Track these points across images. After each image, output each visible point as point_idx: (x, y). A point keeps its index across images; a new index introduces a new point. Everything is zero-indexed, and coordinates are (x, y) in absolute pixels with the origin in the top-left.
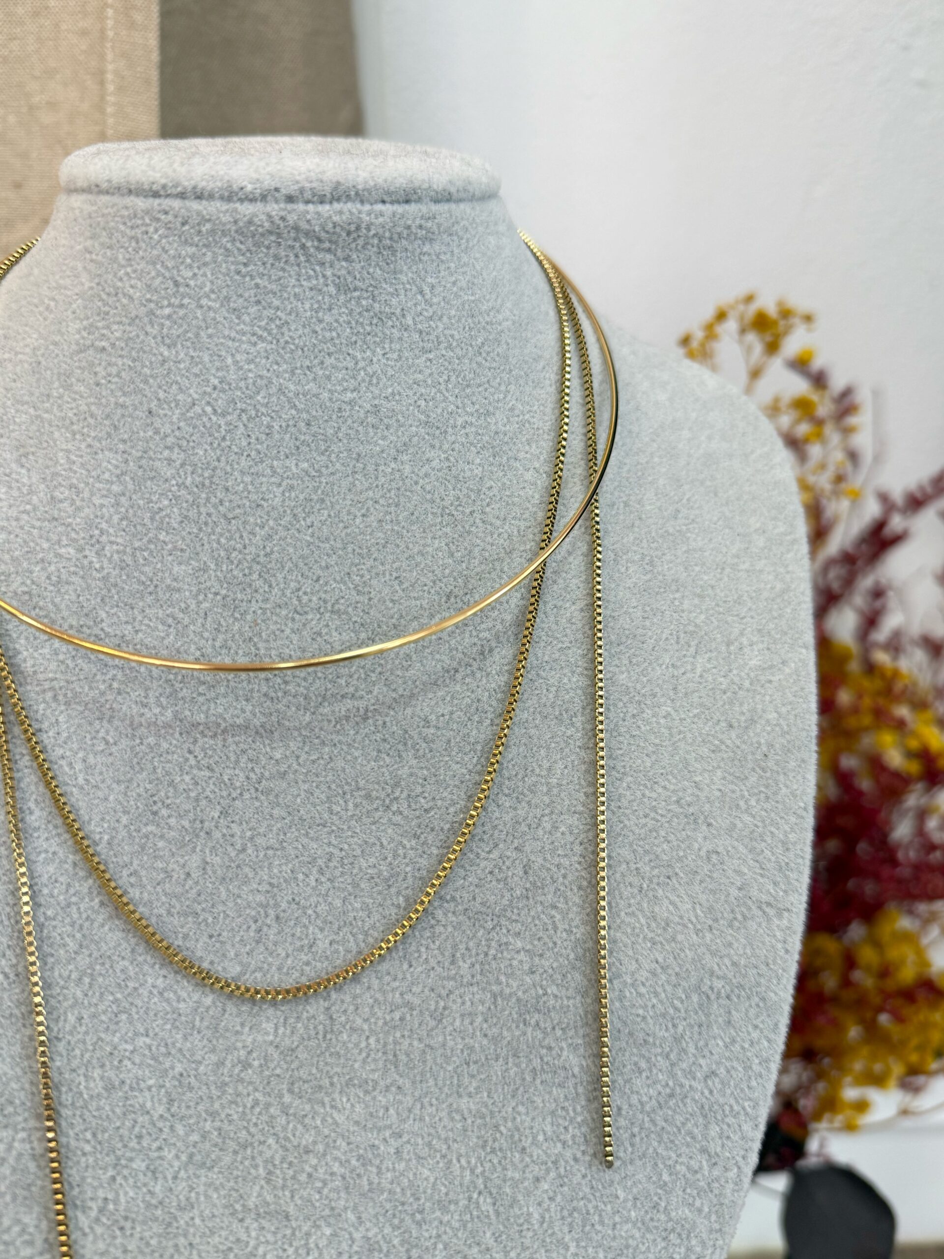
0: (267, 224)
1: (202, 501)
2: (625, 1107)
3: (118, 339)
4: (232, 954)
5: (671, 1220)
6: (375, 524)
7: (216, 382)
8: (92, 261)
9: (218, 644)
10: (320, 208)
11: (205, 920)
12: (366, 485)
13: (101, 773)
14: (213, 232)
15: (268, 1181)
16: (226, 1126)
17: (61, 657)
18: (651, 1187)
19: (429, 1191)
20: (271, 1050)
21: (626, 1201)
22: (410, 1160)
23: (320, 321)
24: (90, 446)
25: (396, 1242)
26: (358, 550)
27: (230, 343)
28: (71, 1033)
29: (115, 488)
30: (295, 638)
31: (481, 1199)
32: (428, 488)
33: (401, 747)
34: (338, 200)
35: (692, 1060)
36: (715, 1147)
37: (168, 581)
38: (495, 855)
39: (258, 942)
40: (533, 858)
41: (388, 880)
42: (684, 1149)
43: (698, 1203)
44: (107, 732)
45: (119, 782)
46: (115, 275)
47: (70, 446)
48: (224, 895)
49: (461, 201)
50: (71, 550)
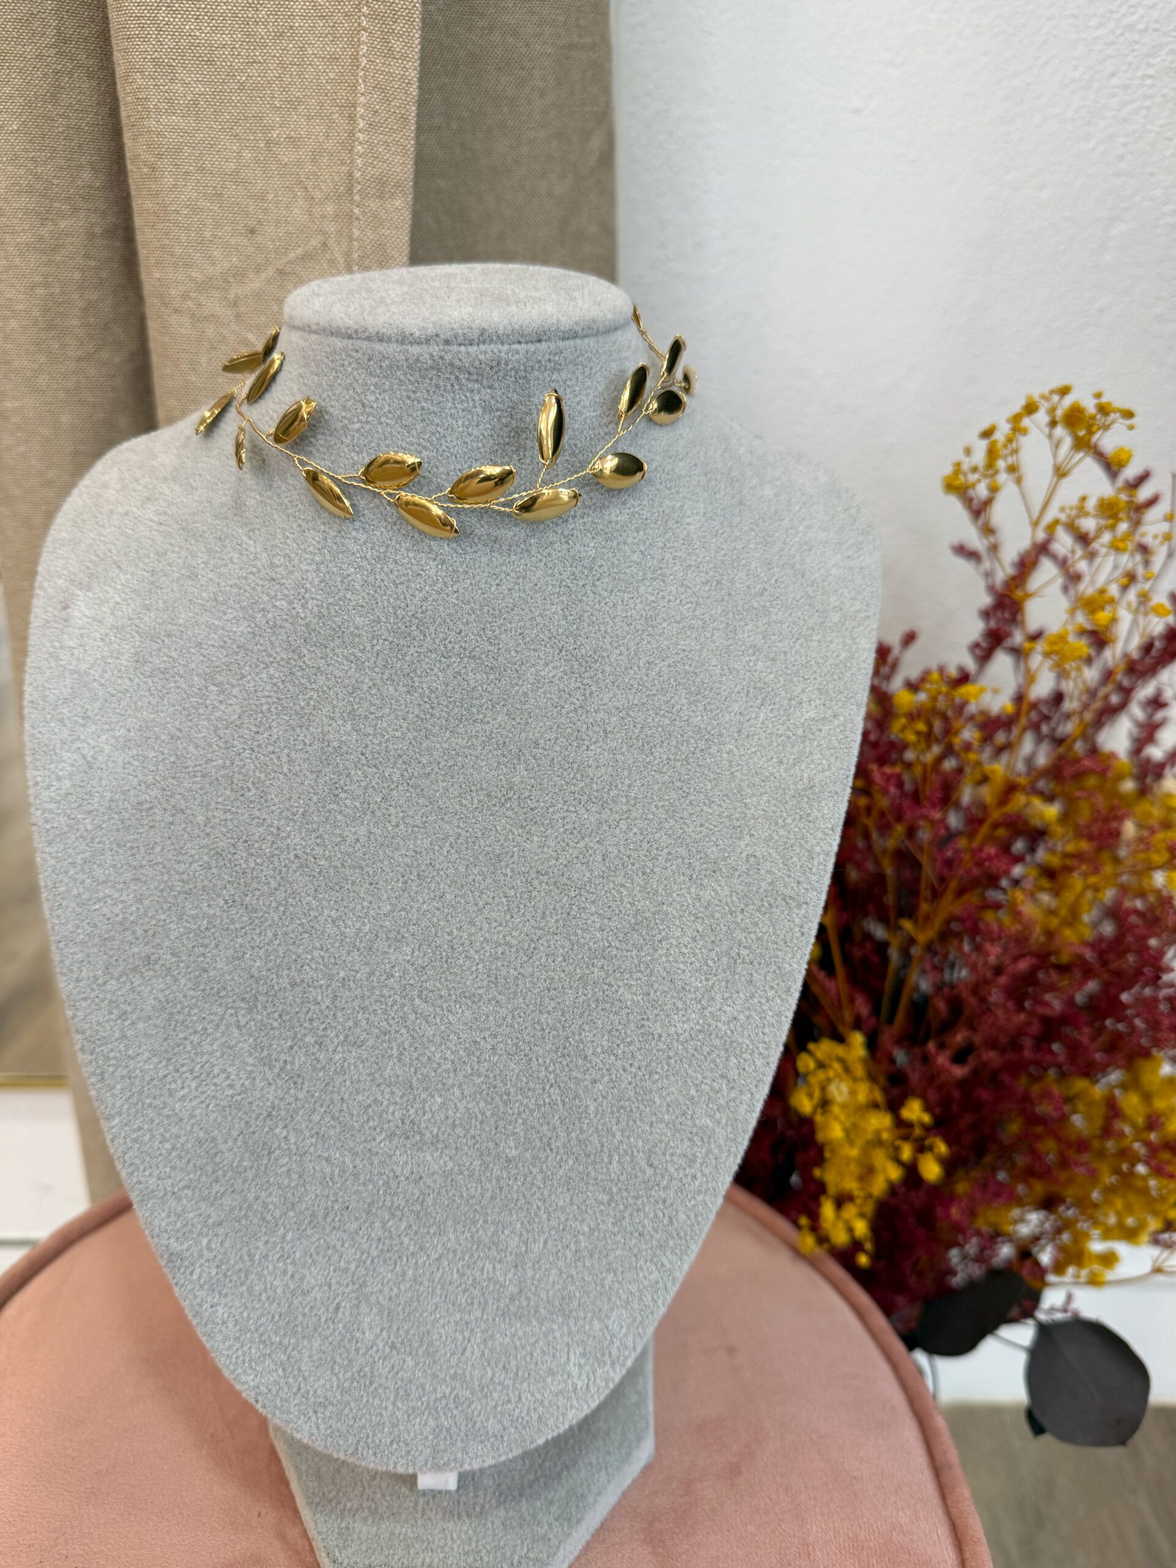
0: (429, 362)
1: (378, 570)
2: (664, 1035)
4: (385, 897)
5: (695, 1125)
9: (385, 677)
10: (470, 349)
11: (368, 873)
12: (501, 561)
13: (300, 766)
14: (390, 366)
15: (400, 1060)
16: (372, 1018)
17: (275, 681)
18: (682, 1098)
19: (514, 1079)
20: (408, 966)
21: (660, 1106)
22: (501, 1055)
23: (470, 435)
24: (300, 526)
25: (488, 1114)
28: (268, 944)
29: (317, 558)
30: (441, 675)
31: (552, 1091)
32: (550, 565)
33: (515, 761)
34: (484, 342)
35: (718, 1007)
36: (733, 1074)
38: (582, 844)
40: (610, 849)
42: (709, 1074)
43: (718, 1116)
44: (305, 736)
45: (312, 772)
47: (285, 526)
48: (381, 857)
49: (586, 336)
50: (284, 603)
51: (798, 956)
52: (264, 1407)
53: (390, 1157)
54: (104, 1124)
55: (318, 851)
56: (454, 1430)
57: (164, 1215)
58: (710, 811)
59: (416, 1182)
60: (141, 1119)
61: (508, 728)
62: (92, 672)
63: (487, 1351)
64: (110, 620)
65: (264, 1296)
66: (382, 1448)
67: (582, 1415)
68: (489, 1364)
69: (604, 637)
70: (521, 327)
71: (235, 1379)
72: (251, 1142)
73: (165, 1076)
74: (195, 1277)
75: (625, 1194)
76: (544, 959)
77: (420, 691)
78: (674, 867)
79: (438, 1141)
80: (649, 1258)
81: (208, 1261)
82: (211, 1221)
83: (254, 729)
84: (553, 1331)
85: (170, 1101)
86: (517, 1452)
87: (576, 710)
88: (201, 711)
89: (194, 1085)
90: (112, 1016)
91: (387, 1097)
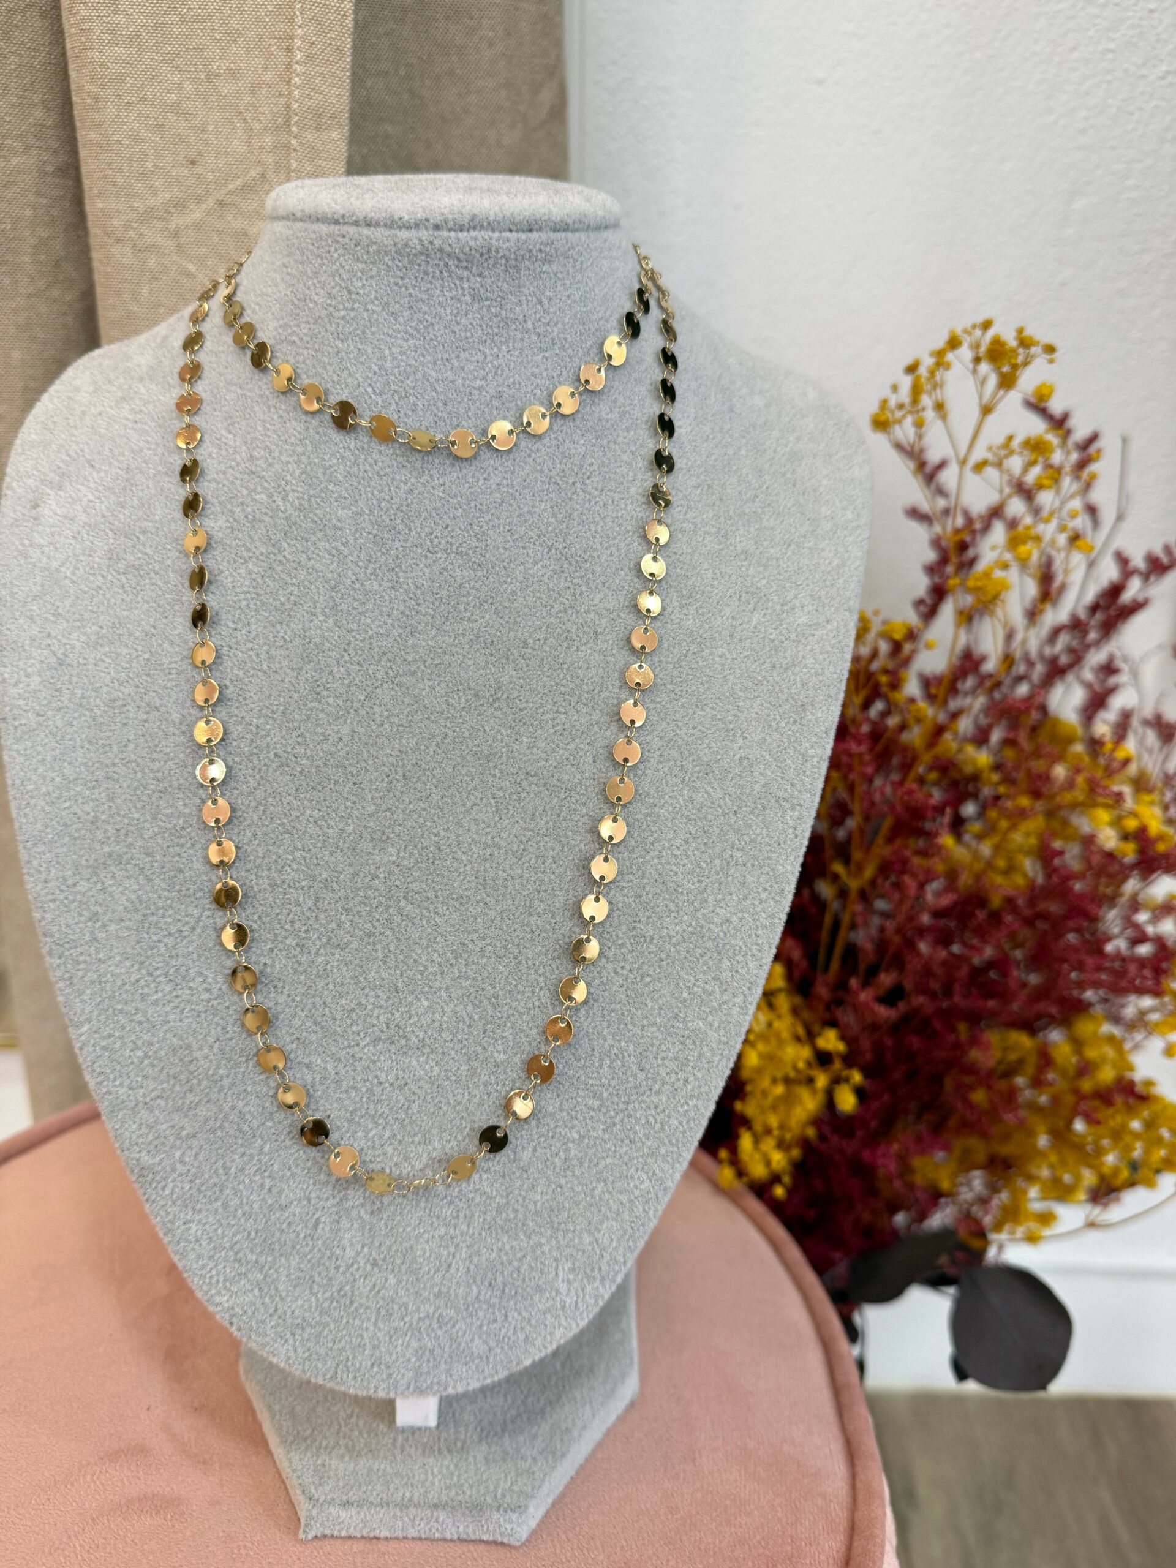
0: (419, 247)
2: (657, 937)
3: (305, 335)
4: (369, 797)
5: (687, 1028)
6: (494, 486)
7: (376, 368)
8: (288, 274)
9: (369, 572)
10: (460, 235)
11: (351, 772)
13: (280, 663)
14: (378, 252)
15: (385, 963)
16: (356, 919)
17: (254, 576)
18: (674, 1001)
19: (503, 982)
20: (394, 867)
21: (652, 1009)
22: (490, 957)
23: (458, 324)
25: (476, 1017)
26: (479, 506)
27: (388, 339)
29: (299, 449)
30: (427, 571)
32: (539, 460)
33: (504, 661)
34: (474, 228)
35: (711, 908)
36: (726, 975)
37: (334, 521)
38: (572, 746)
39: (388, 791)
41: (487, 757)
42: (701, 976)
43: (710, 1018)
45: (292, 669)
46: (305, 285)
47: (266, 418)
48: (366, 757)
49: (577, 230)
50: (264, 496)
51: (792, 858)
52: (239, 1329)
53: (375, 1062)
54: (72, 1032)
55: (300, 750)
56: (438, 1351)
57: (134, 1126)
58: (703, 713)
59: (401, 1088)
60: (112, 1026)
61: (497, 626)
62: (63, 569)
63: (472, 1268)
64: (83, 518)
65: (240, 1212)
66: (362, 1371)
67: (571, 1334)
68: (475, 1282)
69: (594, 537)
70: (512, 214)
71: (208, 1301)
72: (228, 1048)
73: (138, 981)
74: (167, 1192)
75: (616, 1099)
76: (533, 861)
77: (405, 586)
78: (666, 769)
79: (423, 1046)
80: (640, 1166)
81: (181, 1175)
82: (184, 1133)
83: (231, 625)
84: (541, 1245)
85: (141, 1006)
86: (502, 1375)
87: (565, 610)
88: (176, 608)
89: (168, 989)
90: (83, 919)
91: (372, 1000)
